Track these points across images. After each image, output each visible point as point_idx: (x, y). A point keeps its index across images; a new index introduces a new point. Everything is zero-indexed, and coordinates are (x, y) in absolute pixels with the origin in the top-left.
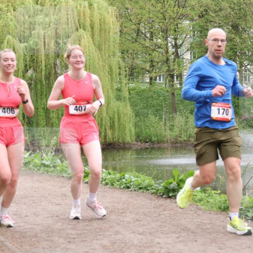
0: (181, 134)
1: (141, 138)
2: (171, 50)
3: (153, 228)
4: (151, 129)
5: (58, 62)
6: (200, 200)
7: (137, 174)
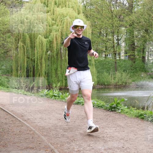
0: (119, 81)
1: (100, 83)
2: (116, 41)
3: (104, 125)
4: (105, 79)
5: (62, 47)
6: (127, 112)
7: (97, 100)
